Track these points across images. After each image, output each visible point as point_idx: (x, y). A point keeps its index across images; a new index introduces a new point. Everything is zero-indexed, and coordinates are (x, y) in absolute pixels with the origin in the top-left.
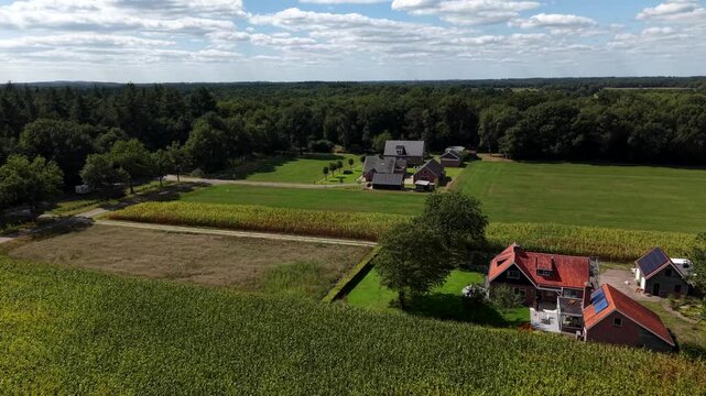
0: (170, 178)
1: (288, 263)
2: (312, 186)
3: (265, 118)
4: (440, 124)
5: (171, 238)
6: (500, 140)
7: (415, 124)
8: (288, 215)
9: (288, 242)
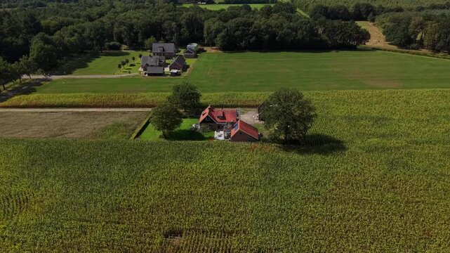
0: (25, 77)
1: (110, 124)
2: (114, 76)
3: (76, 32)
4: (183, 29)
5: (43, 116)
6: (215, 41)
7: (169, 32)
8: (104, 97)
9: (107, 112)
